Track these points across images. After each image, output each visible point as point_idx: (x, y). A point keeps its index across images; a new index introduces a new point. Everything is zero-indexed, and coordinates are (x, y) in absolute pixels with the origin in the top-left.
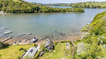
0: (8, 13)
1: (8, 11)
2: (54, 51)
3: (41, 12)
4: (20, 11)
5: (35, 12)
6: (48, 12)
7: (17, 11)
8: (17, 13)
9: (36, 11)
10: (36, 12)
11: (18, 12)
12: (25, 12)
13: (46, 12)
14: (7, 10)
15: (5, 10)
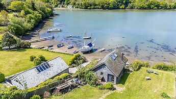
0: (77, 7)
1: (79, 5)
2: (120, 89)
3: (132, 8)
4: (96, 5)
5: (121, 7)
6: (145, 9)
7: (91, 5)
8: (90, 9)
9: (123, 6)
10: (122, 9)
11: (92, 7)
12: (103, 8)
13: (142, 8)
14: (77, 3)
15: (75, 4)
